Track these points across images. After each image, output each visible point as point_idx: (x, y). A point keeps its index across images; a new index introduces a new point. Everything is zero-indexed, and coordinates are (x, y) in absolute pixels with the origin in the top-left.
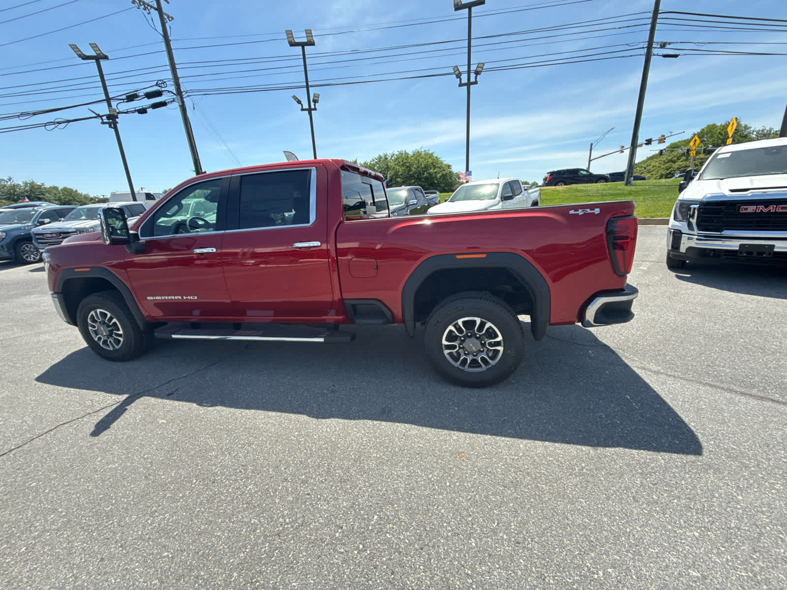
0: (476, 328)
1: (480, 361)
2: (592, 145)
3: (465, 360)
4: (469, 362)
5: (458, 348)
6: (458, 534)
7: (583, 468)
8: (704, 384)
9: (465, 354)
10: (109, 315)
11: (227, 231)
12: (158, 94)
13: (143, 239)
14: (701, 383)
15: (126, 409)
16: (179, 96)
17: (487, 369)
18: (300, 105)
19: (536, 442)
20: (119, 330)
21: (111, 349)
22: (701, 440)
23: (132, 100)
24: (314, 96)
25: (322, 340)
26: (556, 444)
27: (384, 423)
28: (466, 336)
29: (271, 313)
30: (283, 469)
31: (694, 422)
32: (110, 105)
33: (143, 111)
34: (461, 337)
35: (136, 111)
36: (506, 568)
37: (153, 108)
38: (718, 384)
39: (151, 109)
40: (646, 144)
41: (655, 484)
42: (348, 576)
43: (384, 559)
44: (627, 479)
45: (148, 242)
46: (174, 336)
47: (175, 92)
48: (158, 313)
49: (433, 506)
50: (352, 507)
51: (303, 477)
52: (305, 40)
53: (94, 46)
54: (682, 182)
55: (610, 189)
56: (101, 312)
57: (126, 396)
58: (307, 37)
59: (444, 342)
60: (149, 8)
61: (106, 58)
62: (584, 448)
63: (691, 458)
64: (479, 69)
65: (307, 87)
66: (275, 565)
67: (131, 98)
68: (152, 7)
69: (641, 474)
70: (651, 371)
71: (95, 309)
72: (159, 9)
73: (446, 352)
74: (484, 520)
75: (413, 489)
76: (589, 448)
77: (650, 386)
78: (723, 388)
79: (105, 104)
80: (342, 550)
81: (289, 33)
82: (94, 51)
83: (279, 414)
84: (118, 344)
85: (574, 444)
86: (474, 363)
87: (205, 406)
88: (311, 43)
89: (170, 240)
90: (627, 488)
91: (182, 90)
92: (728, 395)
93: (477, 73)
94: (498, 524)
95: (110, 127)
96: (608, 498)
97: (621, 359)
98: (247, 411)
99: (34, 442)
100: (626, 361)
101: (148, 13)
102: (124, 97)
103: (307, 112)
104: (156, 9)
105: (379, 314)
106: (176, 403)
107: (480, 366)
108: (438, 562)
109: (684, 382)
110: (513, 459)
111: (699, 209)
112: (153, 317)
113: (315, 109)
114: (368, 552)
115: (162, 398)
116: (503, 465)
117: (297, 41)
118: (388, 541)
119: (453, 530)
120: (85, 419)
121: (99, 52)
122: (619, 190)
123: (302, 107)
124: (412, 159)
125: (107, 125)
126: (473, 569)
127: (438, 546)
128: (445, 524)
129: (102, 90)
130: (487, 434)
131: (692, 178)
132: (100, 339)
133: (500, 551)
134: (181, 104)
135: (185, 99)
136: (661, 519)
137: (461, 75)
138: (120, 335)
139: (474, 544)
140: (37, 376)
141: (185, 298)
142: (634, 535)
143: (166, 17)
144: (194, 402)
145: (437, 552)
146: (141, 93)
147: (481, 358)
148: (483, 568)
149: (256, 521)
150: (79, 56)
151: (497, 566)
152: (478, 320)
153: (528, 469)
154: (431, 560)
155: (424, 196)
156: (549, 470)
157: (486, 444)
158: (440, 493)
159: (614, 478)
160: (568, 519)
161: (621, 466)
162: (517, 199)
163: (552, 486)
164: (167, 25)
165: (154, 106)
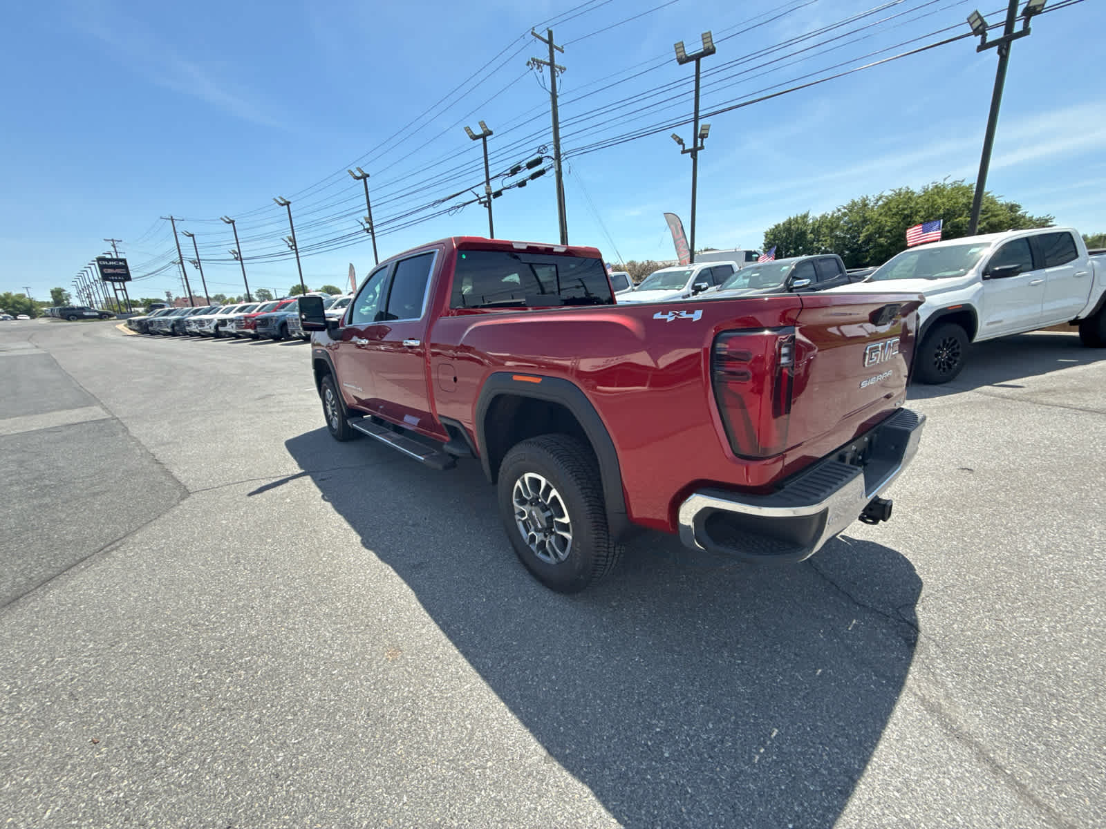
0: (540, 493)
1: (547, 546)
3: (534, 538)
4: (537, 542)
5: (527, 517)
6: (260, 723)
9: (534, 529)
10: (332, 396)
12: (538, 162)
13: (345, 327)
15: (287, 482)
16: (557, 161)
17: (555, 563)
18: (681, 146)
20: (336, 411)
21: (335, 428)
23: (516, 173)
24: (702, 129)
25: (423, 459)
26: (509, 715)
27: (397, 578)
28: (534, 502)
30: (276, 577)
32: (488, 186)
33: (523, 184)
34: (529, 502)
35: (517, 184)
37: (532, 179)
43: (197, 695)
46: (354, 425)
47: (554, 156)
52: (701, 50)
53: (482, 124)
57: (302, 471)
58: (704, 44)
59: (515, 503)
60: (542, 65)
62: (534, 747)
65: (696, 119)
66: (160, 646)
67: (514, 171)
68: (545, 63)
71: (327, 388)
72: (552, 64)
73: (517, 517)
74: (295, 729)
76: (542, 751)
79: (484, 186)
80: (195, 666)
81: (680, 47)
82: (482, 128)
83: (351, 529)
84: (336, 424)
85: (532, 732)
86: (542, 546)
87: (324, 499)
88: (710, 51)
91: (561, 153)
93: (1030, 12)
94: (298, 742)
95: (485, 206)
97: (907, 664)
98: (337, 515)
99: (226, 487)
102: (509, 171)
103: (690, 154)
104: (548, 64)
106: (315, 488)
107: (548, 555)
108: (211, 731)
110: (430, 694)
112: (351, 405)
113: (702, 148)
114: (201, 681)
115: (315, 481)
116: (409, 692)
117: (689, 54)
119: (264, 715)
120: (263, 481)
121: (485, 129)
123: (684, 148)
125: (483, 205)
129: (483, 172)
130: (458, 648)
132: (330, 416)
133: (254, 767)
134: (558, 169)
135: (562, 163)
138: (336, 416)
140: (289, 438)
141: (357, 388)
143: (558, 69)
144: (323, 492)
146: (524, 165)
147: (549, 543)
150: (471, 137)
151: (229, 777)
152: (544, 482)
153: (424, 716)
154: (212, 724)
155: (841, 271)
156: (440, 736)
157: (438, 658)
158: (314, 676)
159: (493, 814)
160: (353, 801)
161: (535, 809)
162: (1047, 274)
163: (409, 754)
164: (557, 80)
165: (534, 177)
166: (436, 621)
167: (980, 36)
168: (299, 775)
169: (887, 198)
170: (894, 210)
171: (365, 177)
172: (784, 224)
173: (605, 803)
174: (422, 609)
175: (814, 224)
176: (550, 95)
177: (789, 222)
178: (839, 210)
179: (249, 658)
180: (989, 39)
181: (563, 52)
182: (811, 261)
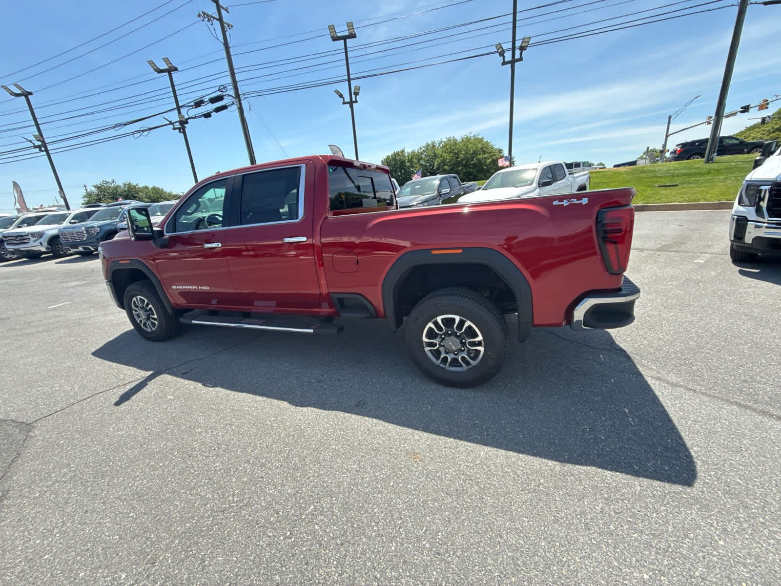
0: (455, 327)
1: (460, 360)
2: (670, 117)
3: (445, 359)
4: (449, 360)
5: (438, 346)
6: (382, 536)
7: (540, 484)
8: (732, 403)
9: (446, 353)
10: (146, 301)
11: (231, 227)
12: (220, 98)
13: (167, 235)
14: (728, 401)
15: (147, 384)
16: (237, 99)
17: (468, 370)
18: (342, 99)
19: (499, 450)
20: (154, 315)
21: (149, 330)
22: (698, 468)
23: (200, 106)
24: (355, 89)
25: (311, 331)
26: (521, 455)
27: (354, 416)
28: (446, 334)
29: (273, 303)
30: (249, 451)
31: (698, 446)
32: (179, 112)
33: (207, 115)
34: (441, 335)
35: (202, 115)
36: (415, 578)
37: (217, 112)
38: (750, 404)
39: (214, 113)
40: (741, 112)
41: (618, 513)
42: (267, 559)
43: (304, 549)
44: (586, 503)
45: (171, 238)
46: (193, 322)
47: (234, 95)
48: (182, 301)
49: (369, 504)
50: (294, 494)
51: (264, 460)
52: (347, 33)
53: (166, 60)
54: (758, 158)
55: (685, 168)
56: (140, 299)
57: (151, 372)
58: (348, 30)
59: (425, 339)
60: (212, 19)
61: (176, 69)
62: (551, 463)
63: (678, 488)
64: (524, 44)
65: (349, 80)
66: (210, 539)
67: (198, 104)
68: (214, 18)
69: (606, 499)
70: (668, 383)
71: (136, 295)
72: (220, 19)
73: (427, 349)
74: (412, 525)
75: (356, 485)
76: (556, 463)
77: (659, 400)
78: (755, 410)
79: (176, 112)
80: (271, 534)
81: (332, 28)
82: (167, 64)
83: (265, 399)
84: (154, 327)
85: (541, 457)
86: (455, 362)
87: (208, 386)
88: (353, 36)
89: (191, 236)
90: (584, 513)
91: (240, 93)
92: (759, 418)
93: (522, 48)
94: (426, 531)
95: (180, 132)
96: (556, 521)
97: (635, 366)
98: (240, 394)
99: (74, 406)
100: (641, 369)
101: (212, 25)
102: (193, 104)
103: (348, 105)
104: (217, 20)
105: (362, 308)
106: (187, 382)
107: (461, 366)
108: (352, 561)
109: (706, 399)
110: (467, 466)
111: (771, 191)
112: (178, 305)
113: (356, 102)
114: (293, 540)
115: (178, 376)
116: (455, 471)
117: (339, 35)
118: (314, 532)
119: (379, 530)
120: (115, 390)
121: (171, 65)
122: (695, 168)
123: (344, 100)
124: (460, 145)
125: (178, 130)
126: (383, 572)
127: (358, 545)
128: (373, 524)
129: (173, 100)
130: (450, 437)
131: (772, 153)
132: (141, 321)
133: (417, 559)
134: (239, 106)
135: (242, 102)
136: (609, 553)
137: (504, 52)
138: (155, 319)
139: (393, 548)
140: (94, 350)
141: (200, 288)
142: (569, 566)
143: (226, 26)
144: (200, 382)
145: (355, 551)
146: (206, 99)
147: (461, 357)
148: (393, 573)
149: (210, 496)
150: (156, 70)
151: (408, 574)
152: (457, 319)
153: (479, 478)
154: (346, 556)
155: (460, 184)
156: (501, 482)
157: (445, 447)
158: (381, 492)
159: (571, 500)
160: (501, 537)
161: (585, 487)
162: (558, 184)
163: (498, 499)
164: (227, 33)
165: (218, 110)
166: (418, 429)
167: (502, 57)
168: (452, 545)
169: (444, 142)
170: (449, 150)
171: (26, 94)
172: (392, 156)
173: (606, 469)
174: (398, 427)
175: (408, 156)
176: (223, 45)
177: (395, 154)
178: (421, 149)
179: (312, 507)
180: (506, 60)
181: (228, 12)
182: (446, 178)
